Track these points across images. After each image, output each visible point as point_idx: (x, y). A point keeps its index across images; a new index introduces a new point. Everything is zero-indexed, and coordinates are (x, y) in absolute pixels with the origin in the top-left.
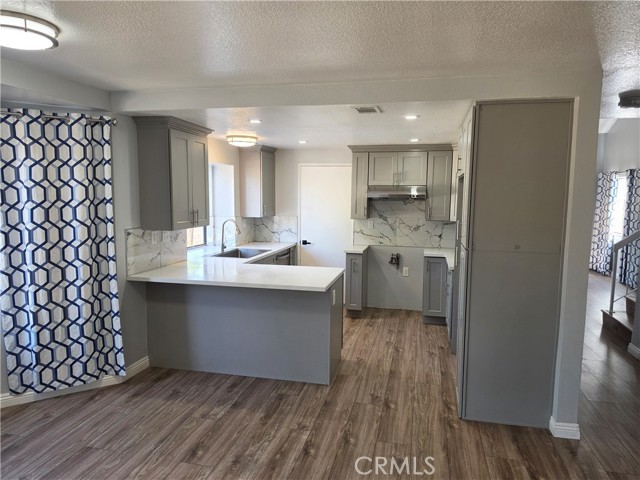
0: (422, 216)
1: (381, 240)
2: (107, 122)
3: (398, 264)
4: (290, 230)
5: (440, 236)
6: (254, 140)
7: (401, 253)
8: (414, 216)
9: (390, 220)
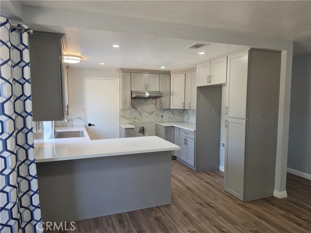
0: (153, 106)
1: (135, 120)
2: (26, 30)
3: (143, 132)
4: (80, 118)
5: (162, 116)
6: (80, 59)
7: (144, 126)
8: (150, 107)
9: (139, 109)
